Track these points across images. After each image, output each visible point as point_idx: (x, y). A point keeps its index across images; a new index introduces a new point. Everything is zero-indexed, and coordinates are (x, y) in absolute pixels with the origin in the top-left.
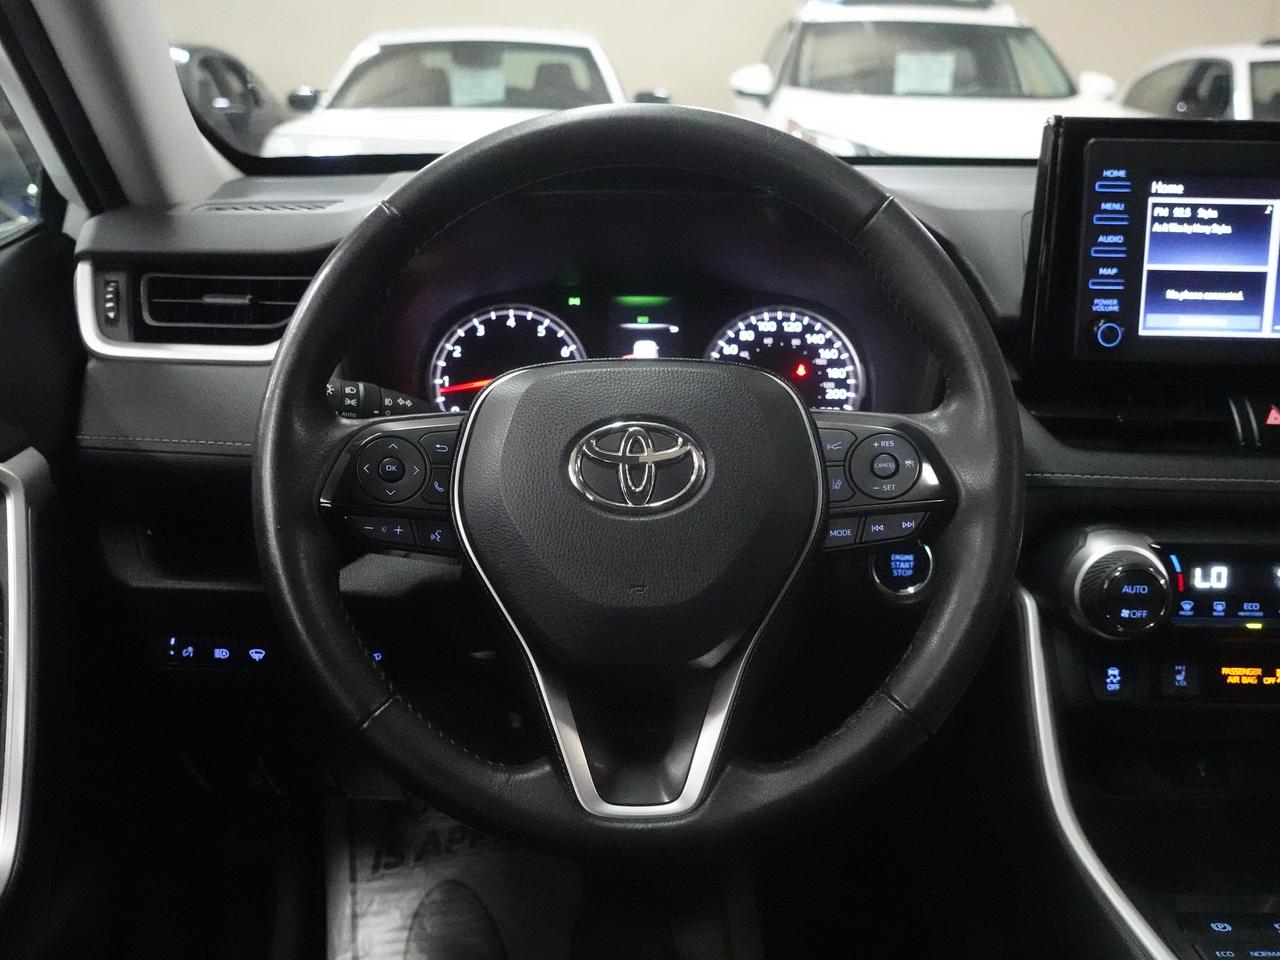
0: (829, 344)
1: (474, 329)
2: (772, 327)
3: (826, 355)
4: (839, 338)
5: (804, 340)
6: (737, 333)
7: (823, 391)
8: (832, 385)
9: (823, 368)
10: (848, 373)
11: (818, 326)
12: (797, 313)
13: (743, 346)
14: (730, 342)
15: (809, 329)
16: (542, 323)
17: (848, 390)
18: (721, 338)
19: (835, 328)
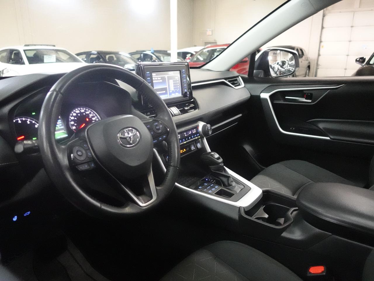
0: (90, 113)
2: (79, 112)
4: (92, 111)
5: (86, 113)
6: (72, 114)
8: (94, 121)
9: (91, 118)
10: (96, 118)
11: (87, 110)
12: (82, 108)
13: (75, 117)
16: (28, 120)
18: (70, 116)
19: (90, 109)
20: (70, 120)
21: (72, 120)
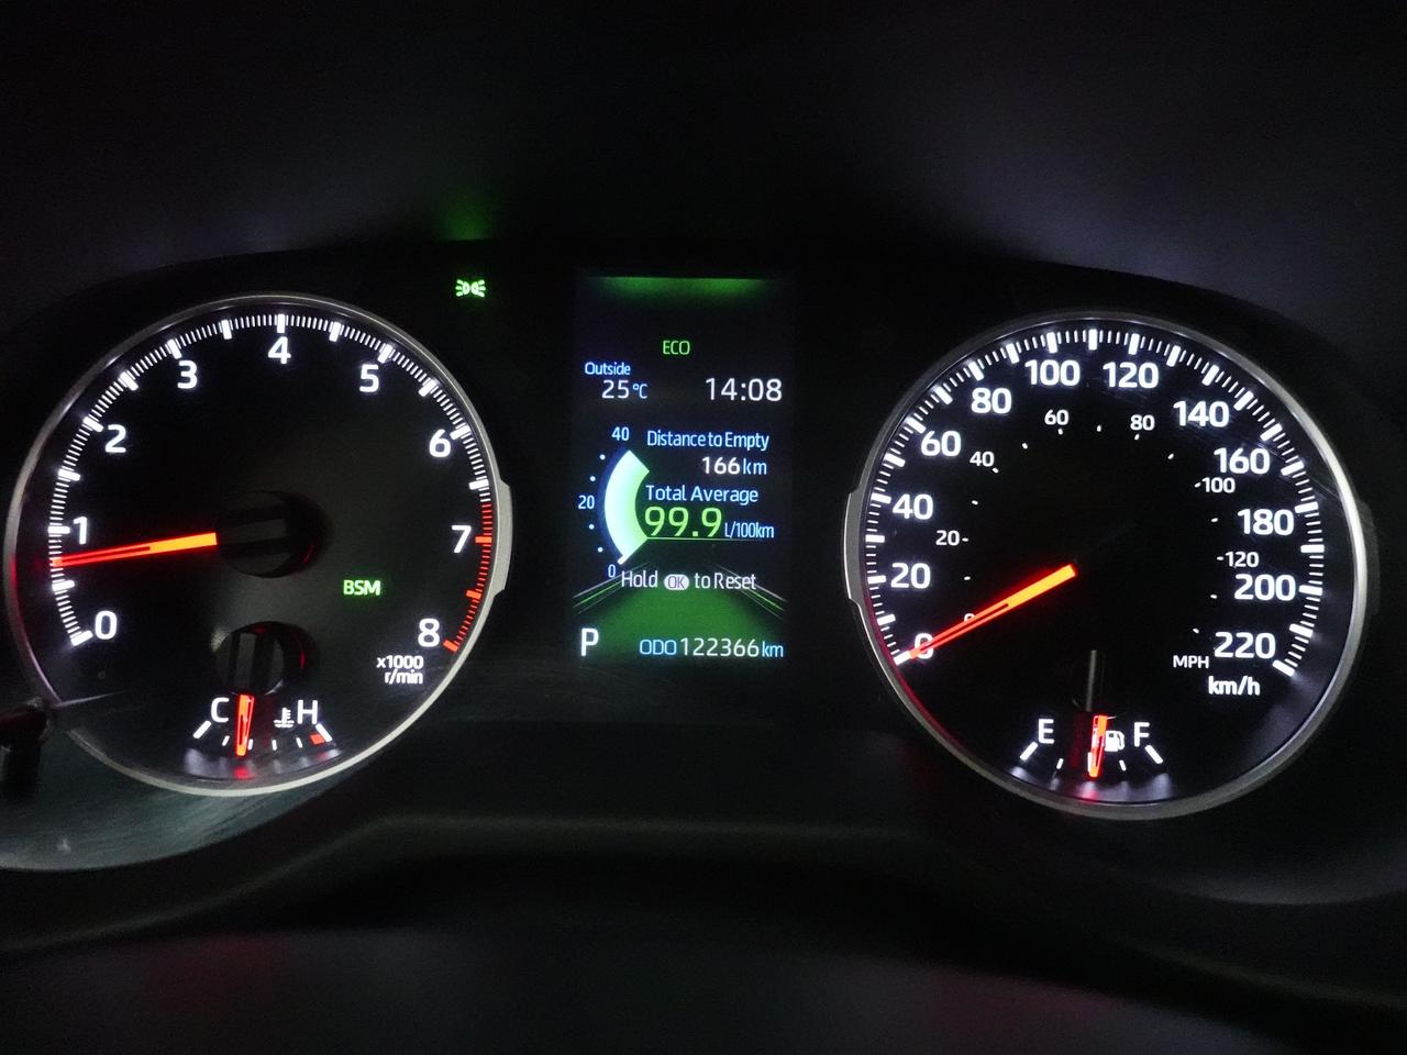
0: (1243, 431)
1: (170, 368)
2: (1064, 374)
3: (1237, 462)
4: (1278, 411)
5: (1167, 418)
6: (963, 392)
7: (1229, 579)
8: (1252, 558)
9: (1227, 506)
10: (1301, 520)
11: (1211, 375)
12: (1146, 332)
13: (980, 431)
14: (939, 420)
15: (1182, 383)
16: (372, 355)
17: (1303, 579)
18: (912, 409)
19: (1264, 378)
20: (894, 460)
21: (918, 474)
